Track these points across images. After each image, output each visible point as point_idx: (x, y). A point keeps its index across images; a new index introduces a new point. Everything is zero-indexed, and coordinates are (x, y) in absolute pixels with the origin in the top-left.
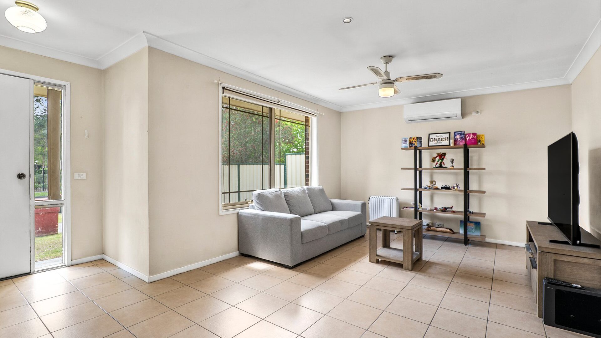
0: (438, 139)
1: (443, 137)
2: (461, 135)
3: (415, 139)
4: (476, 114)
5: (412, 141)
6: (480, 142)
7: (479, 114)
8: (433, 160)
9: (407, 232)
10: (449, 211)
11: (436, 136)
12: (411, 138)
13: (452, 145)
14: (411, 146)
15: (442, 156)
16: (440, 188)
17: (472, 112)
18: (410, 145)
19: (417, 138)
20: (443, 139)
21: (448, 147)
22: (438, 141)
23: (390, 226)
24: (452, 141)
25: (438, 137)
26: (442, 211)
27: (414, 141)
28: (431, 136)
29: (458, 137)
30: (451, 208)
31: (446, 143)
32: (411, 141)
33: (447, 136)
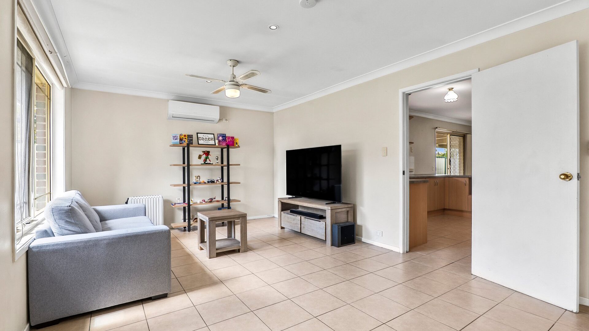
0: (205, 138)
1: (209, 137)
2: (223, 137)
3: (186, 137)
4: (225, 121)
5: (183, 138)
6: (237, 144)
7: (228, 121)
8: (200, 157)
9: (243, 220)
10: (215, 201)
11: (203, 136)
12: (181, 135)
13: (217, 144)
14: (182, 143)
15: (207, 153)
16: (207, 182)
17: (223, 119)
18: (180, 142)
19: (188, 135)
20: (209, 139)
21: (213, 146)
22: (205, 140)
23: (228, 217)
24: (217, 141)
25: (205, 137)
26: (210, 202)
27: (184, 138)
28: (199, 135)
29: (221, 138)
30: (215, 198)
31: (212, 142)
32: (181, 138)
33: (212, 136)
